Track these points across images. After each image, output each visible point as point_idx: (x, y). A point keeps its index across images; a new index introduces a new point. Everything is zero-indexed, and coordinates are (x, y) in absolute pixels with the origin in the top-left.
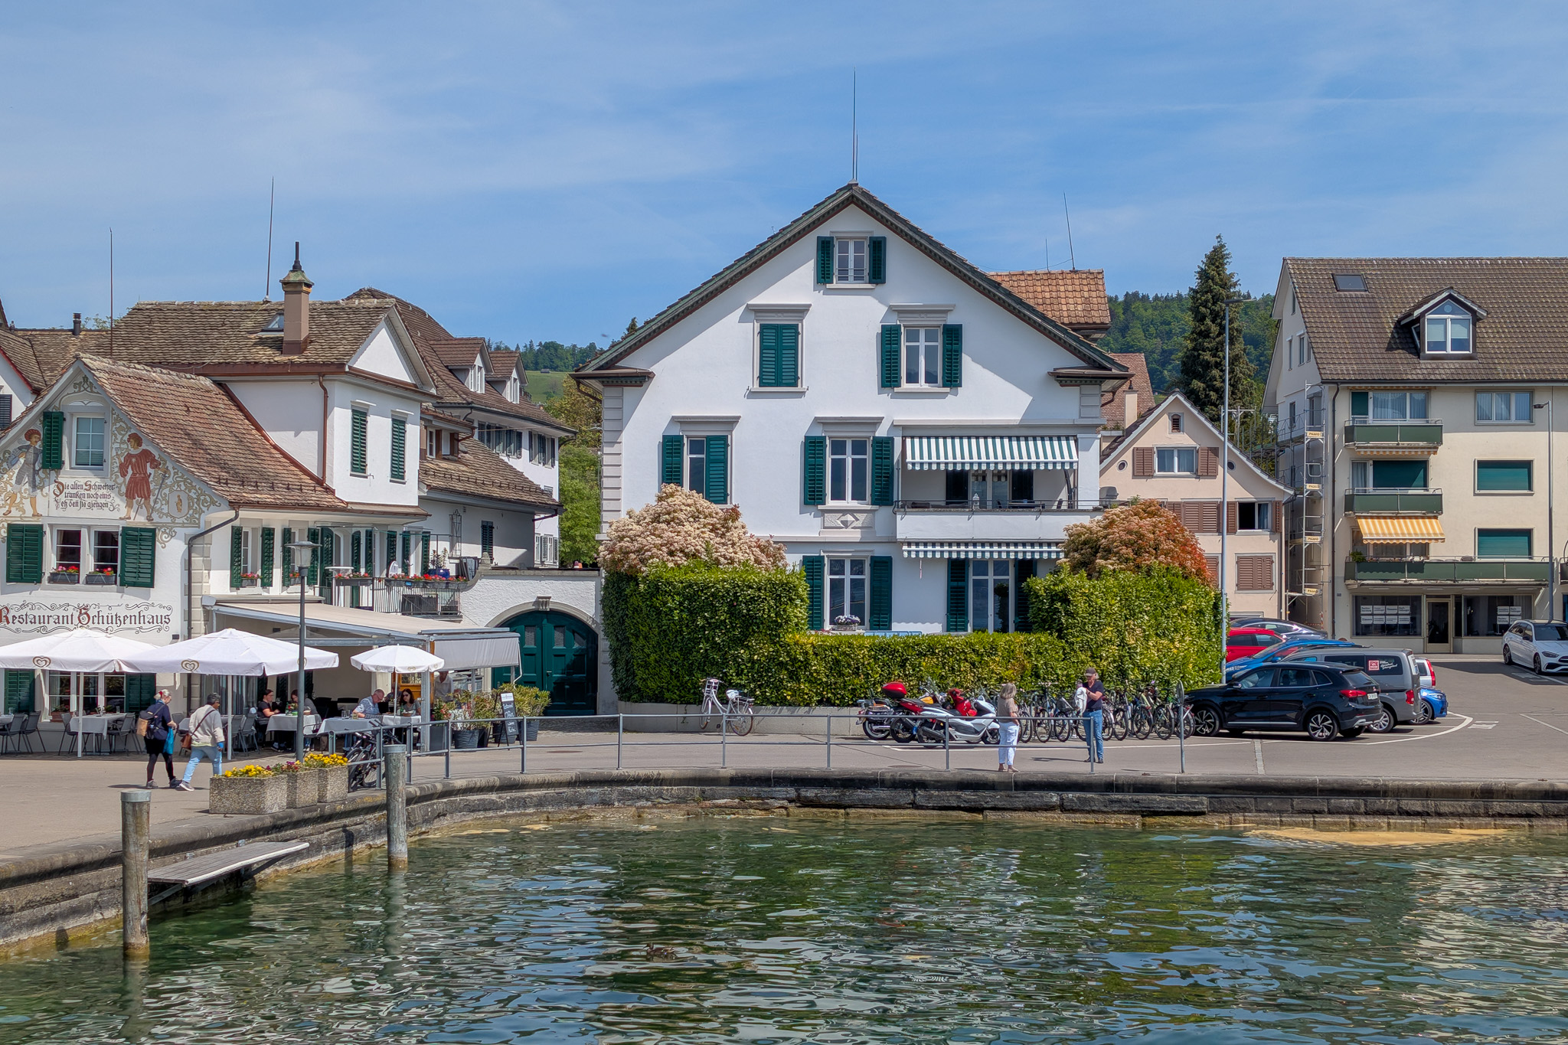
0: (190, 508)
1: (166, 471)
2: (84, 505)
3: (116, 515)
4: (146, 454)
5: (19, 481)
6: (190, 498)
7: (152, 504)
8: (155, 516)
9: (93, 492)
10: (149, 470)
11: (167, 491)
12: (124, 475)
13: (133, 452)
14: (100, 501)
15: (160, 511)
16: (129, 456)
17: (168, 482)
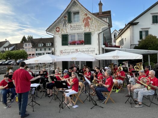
0: (98, 27)
1: (93, 20)
2: (76, 29)
3: (82, 31)
4: (88, 17)
5: (63, 26)
6: (98, 25)
7: (90, 27)
8: (91, 30)
9: (77, 26)
10: (89, 20)
11: (93, 24)
12: (84, 22)
13: (85, 17)
14: (79, 28)
15: (92, 29)
16: (85, 18)
17: (93, 22)
